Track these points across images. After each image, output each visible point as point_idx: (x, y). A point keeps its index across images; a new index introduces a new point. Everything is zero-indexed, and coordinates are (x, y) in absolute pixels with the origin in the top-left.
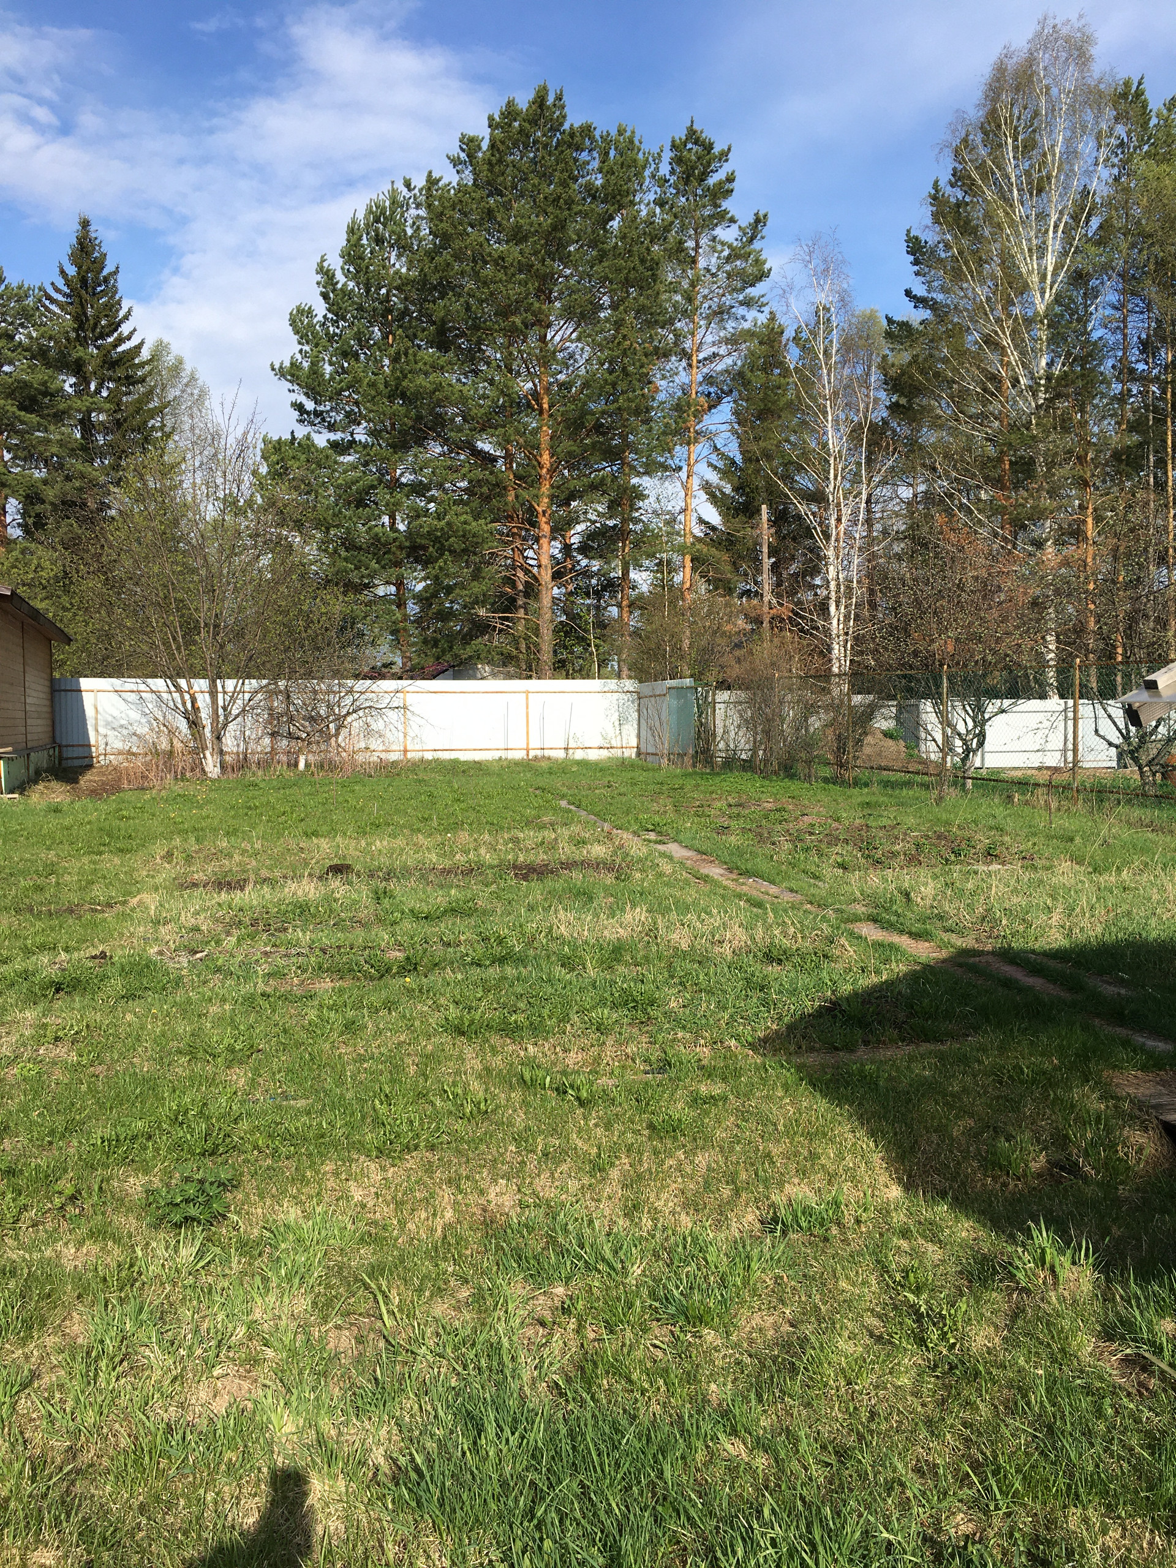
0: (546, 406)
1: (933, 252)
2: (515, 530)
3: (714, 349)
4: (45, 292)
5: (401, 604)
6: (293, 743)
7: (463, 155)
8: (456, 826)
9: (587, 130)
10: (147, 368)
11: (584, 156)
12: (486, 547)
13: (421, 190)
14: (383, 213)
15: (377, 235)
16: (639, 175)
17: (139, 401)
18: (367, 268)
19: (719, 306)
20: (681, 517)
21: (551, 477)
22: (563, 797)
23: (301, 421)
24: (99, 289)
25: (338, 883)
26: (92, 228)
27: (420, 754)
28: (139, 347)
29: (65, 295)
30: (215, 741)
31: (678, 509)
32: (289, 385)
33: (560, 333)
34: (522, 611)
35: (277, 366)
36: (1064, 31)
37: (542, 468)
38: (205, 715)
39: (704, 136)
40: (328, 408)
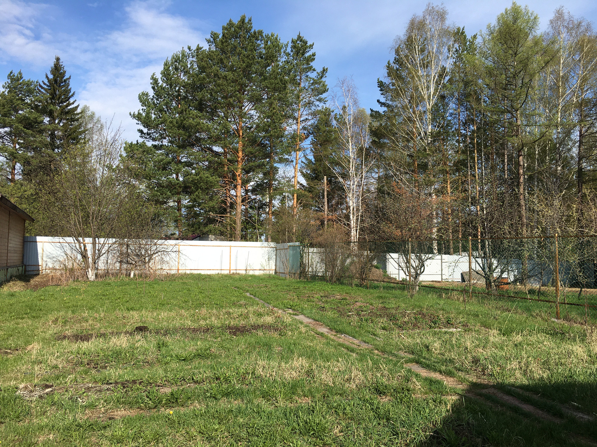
0: (241, 134)
1: (388, 86)
2: (227, 182)
3: (307, 117)
4: (39, 84)
5: (179, 210)
6: (129, 266)
7: (212, 39)
8: (201, 305)
9: (260, 33)
10: (80, 115)
11: (259, 42)
12: (215, 187)
13: (194, 51)
14: (179, 59)
15: (176, 67)
16: (279, 51)
17: (76, 128)
18: (171, 78)
19: (309, 101)
20: (293, 180)
21: (242, 162)
22: (247, 291)
23: (141, 137)
24: (62, 84)
25: (139, 337)
26: (61, 61)
27: (185, 271)
28: (77, 107)
29: (48, 86)
30: (93, 264)
31: (292, 176)
32: (137, 121)
33: (248, 107)
34: (229, 214)
35: (132, 114)
36: (436, 9)
37: (239, 158)
38: (89, 253)
39: (304, 39)
40: (153, 132)
